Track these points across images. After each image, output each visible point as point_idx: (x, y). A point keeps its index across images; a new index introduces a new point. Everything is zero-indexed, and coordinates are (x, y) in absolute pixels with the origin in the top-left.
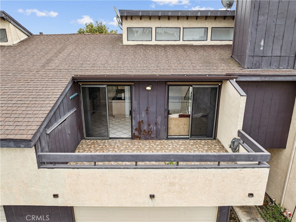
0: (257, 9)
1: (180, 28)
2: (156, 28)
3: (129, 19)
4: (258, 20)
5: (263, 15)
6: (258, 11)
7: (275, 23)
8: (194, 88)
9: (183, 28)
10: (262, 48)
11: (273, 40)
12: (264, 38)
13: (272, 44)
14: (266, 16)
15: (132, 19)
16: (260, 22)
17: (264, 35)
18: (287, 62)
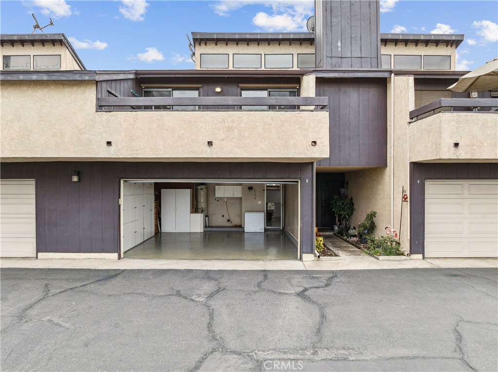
0: (329, 11)
1: (261, 54)
2: (233, 54)
3: (203, 45)
4: (331, 22)
5: (336, 17)
6: (331, 13)
7: (350, 25)
8: (269, 92)
9: (265, 55)
10: (339, 49)
11: (351, 42)
12: (340, 39)
13: (350, 45)
14: (340, 19)
15: (206, 45)
16: (333, 24)
17: (340, 36)
18: (369, 63)
